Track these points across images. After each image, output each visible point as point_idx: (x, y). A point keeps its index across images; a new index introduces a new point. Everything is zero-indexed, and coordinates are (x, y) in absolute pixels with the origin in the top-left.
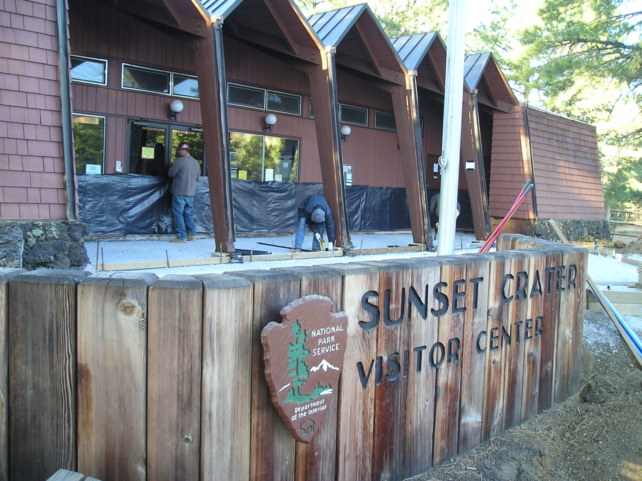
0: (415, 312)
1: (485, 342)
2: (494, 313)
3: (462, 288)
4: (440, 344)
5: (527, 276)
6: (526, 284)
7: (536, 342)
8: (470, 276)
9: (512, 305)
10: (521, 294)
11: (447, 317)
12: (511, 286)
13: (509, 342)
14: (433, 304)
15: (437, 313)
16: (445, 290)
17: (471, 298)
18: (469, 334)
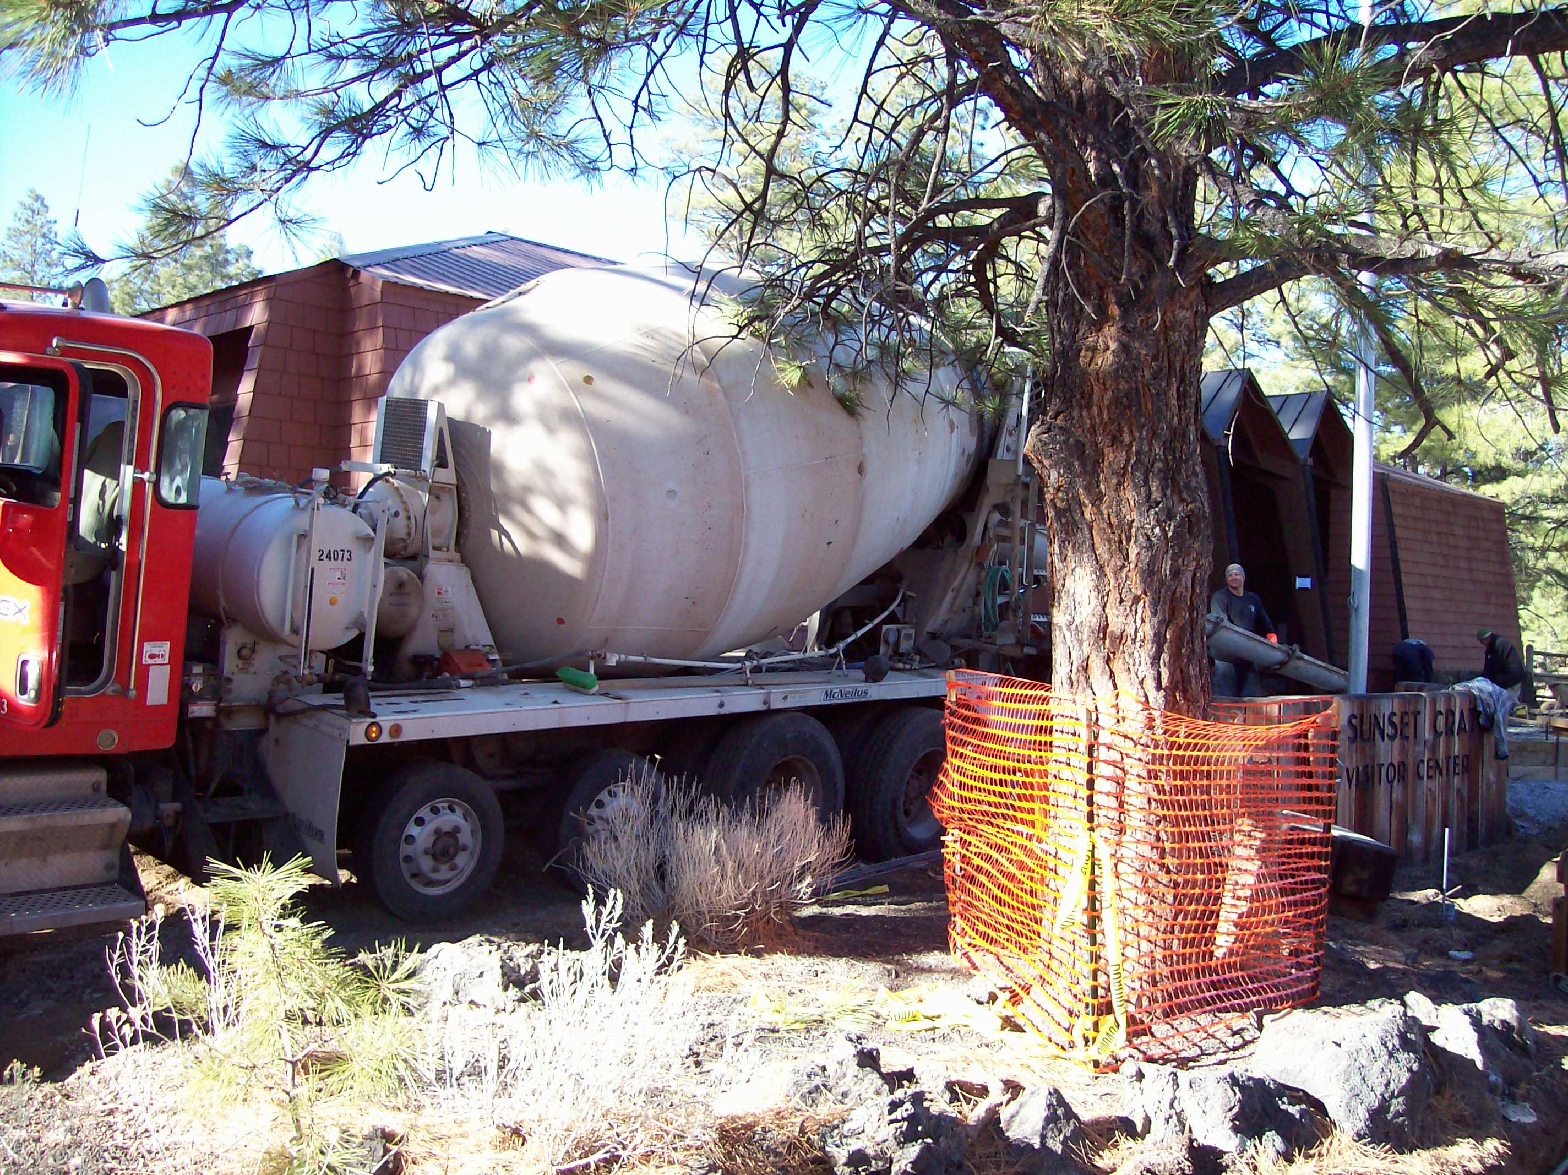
0: (1377, 735)
1: (1424, 770)
2: (1429, 744)
3: (1406, 720)
4: (1392, 764)
5: (1453, 714)
6: (1453, 723)
7: (1463, 779)
8: (1412, 709)
9: (1442, 739)
10: (1449, 731)
11: (1397, 742)
12: (1441, 720)
13: (1441, 774)
14: (1388, 730)
15: (1392, 738)
16: (1396, 720)
17: (1412, 728)
18: (1411, 759)
